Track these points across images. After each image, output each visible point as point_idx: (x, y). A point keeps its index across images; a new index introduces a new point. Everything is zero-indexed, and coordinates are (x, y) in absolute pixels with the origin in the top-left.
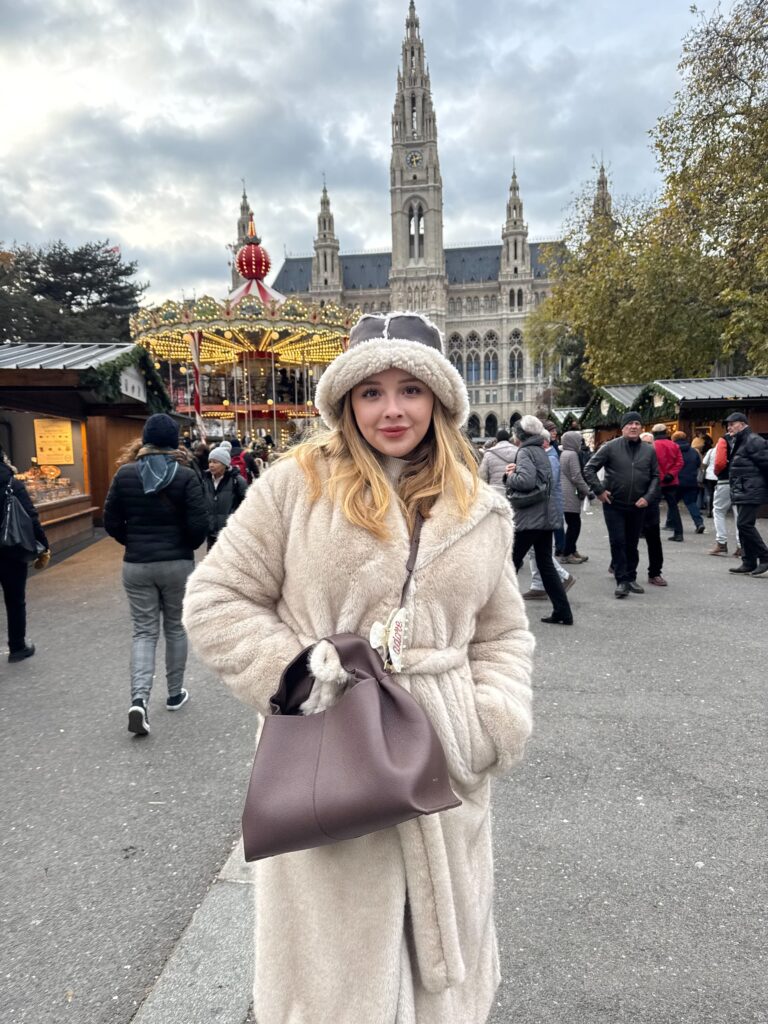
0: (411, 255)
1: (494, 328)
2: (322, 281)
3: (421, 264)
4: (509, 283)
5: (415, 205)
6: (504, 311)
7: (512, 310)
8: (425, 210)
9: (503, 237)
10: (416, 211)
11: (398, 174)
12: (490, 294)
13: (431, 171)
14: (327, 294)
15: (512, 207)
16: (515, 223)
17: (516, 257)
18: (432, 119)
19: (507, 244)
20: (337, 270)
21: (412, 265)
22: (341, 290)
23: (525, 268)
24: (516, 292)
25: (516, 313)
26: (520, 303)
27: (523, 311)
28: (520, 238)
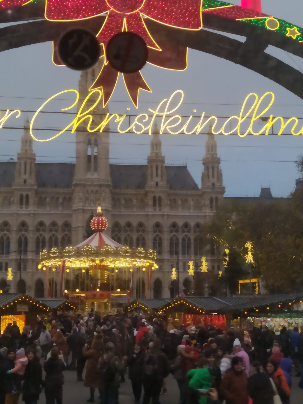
0: (88, 169)
1: (143, 220)
2: (22, 181)
3: (95, 176)
4: (153, 192)
5: (93, 138)
6: (150, 210)
7: (155, 209)
9: (149, 162)
10: (93, 142)
12: (140, 198)
14: (25, 190)
15: (155, 144)
16: (156, 154)
17: (157, 176)
19: (152, 167)
20: (33, 175)
21: (89, 176)
22: (36, 188)
23: (163, 184)
25: (158, 212)
26: (160, 206)
27: (162, 211)
28: (159, 164)
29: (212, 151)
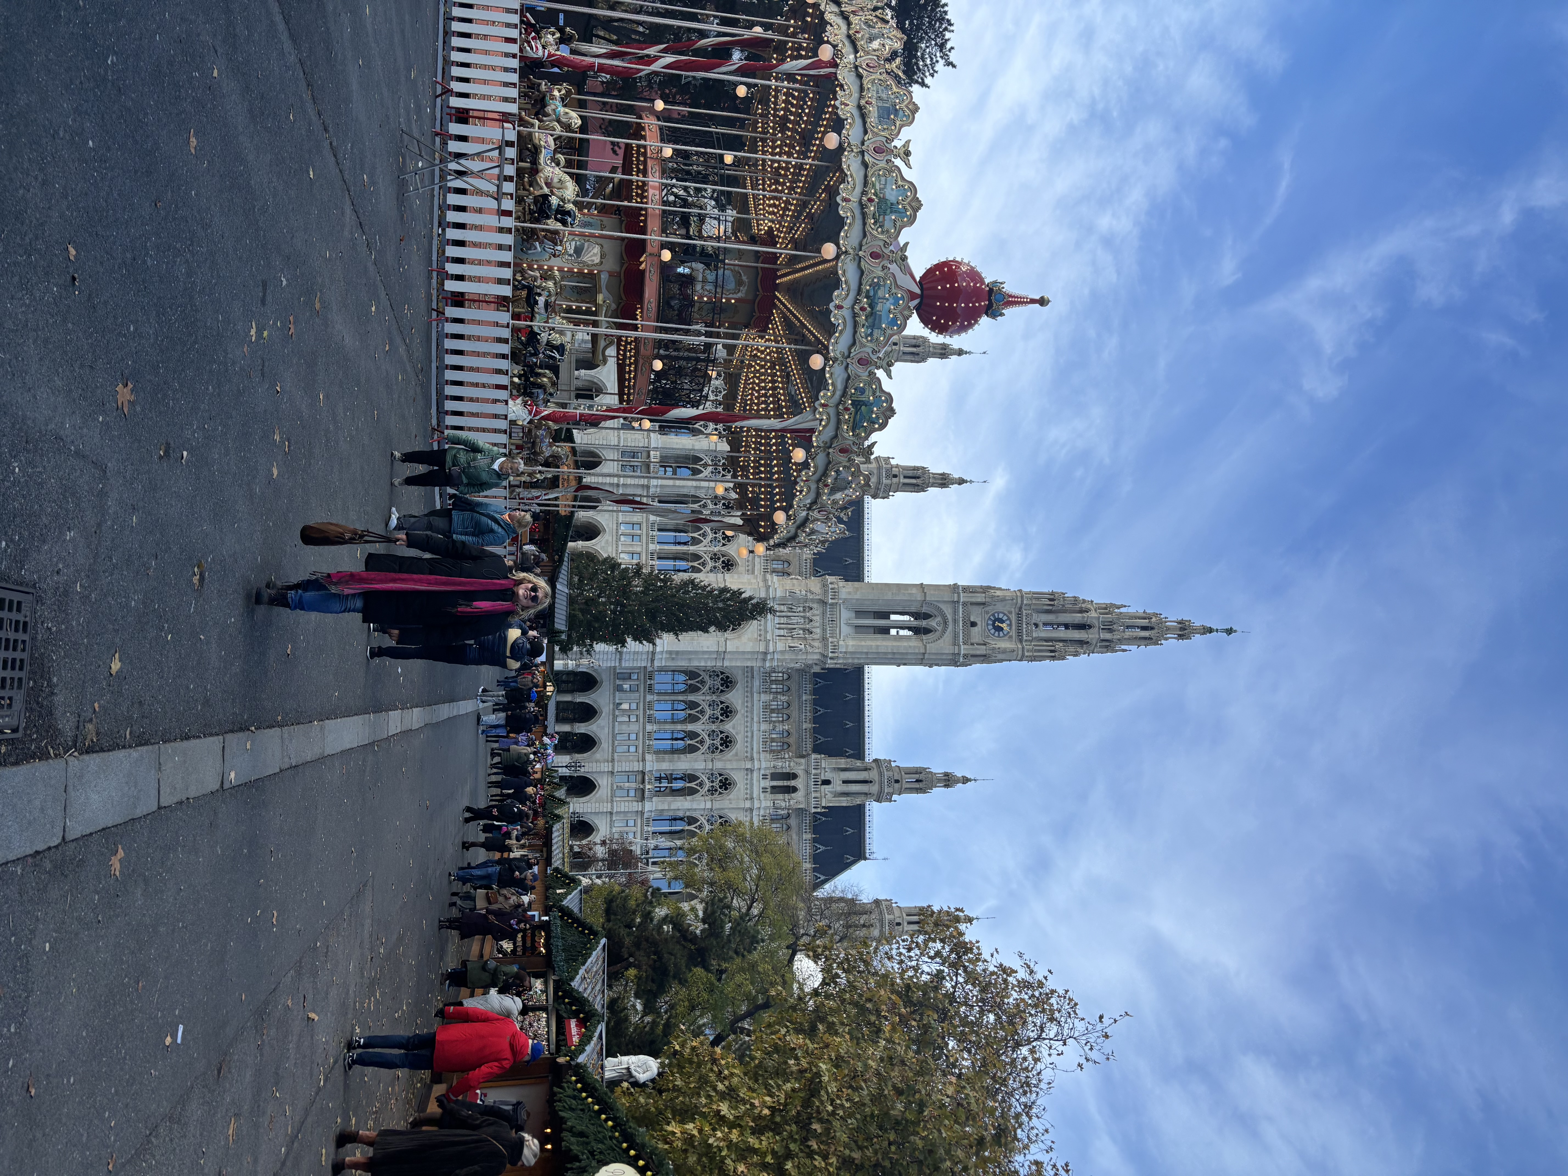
0: (859, 614)
1: (739, 746)
4: (807, 772)
5: (933, 623)
6: (764, 764)
7: (765, 777)
8: (924, 637)
9: (876, 761)
10: (924, 623)
11: (980, 598)
12: (792, 740)
13: (982, 650)
15: (921, 777)
16: (897, 781)
17: (844, 782)
18: (1055, 655)
19: (866, 769)
21: (845, 614)
23: (828, 798)
24: (792, 783)
25: (760, 784)
26: (775, 790)
27: (762, 795)
28: (874, 789)
29: (909, 923)
